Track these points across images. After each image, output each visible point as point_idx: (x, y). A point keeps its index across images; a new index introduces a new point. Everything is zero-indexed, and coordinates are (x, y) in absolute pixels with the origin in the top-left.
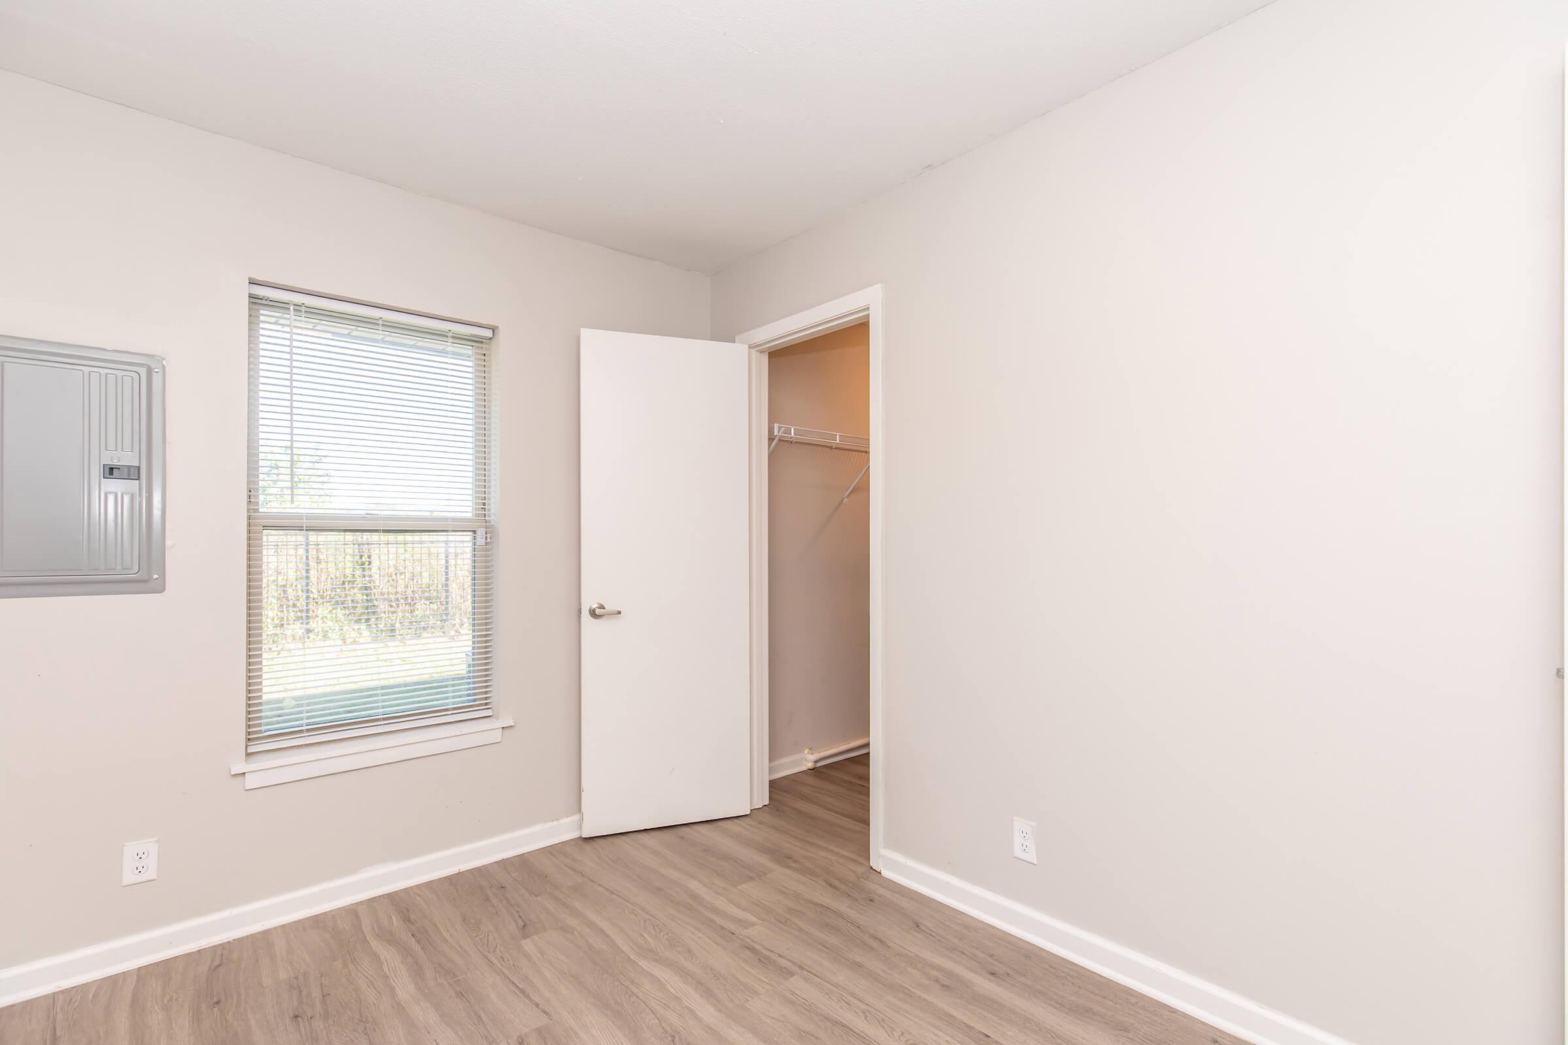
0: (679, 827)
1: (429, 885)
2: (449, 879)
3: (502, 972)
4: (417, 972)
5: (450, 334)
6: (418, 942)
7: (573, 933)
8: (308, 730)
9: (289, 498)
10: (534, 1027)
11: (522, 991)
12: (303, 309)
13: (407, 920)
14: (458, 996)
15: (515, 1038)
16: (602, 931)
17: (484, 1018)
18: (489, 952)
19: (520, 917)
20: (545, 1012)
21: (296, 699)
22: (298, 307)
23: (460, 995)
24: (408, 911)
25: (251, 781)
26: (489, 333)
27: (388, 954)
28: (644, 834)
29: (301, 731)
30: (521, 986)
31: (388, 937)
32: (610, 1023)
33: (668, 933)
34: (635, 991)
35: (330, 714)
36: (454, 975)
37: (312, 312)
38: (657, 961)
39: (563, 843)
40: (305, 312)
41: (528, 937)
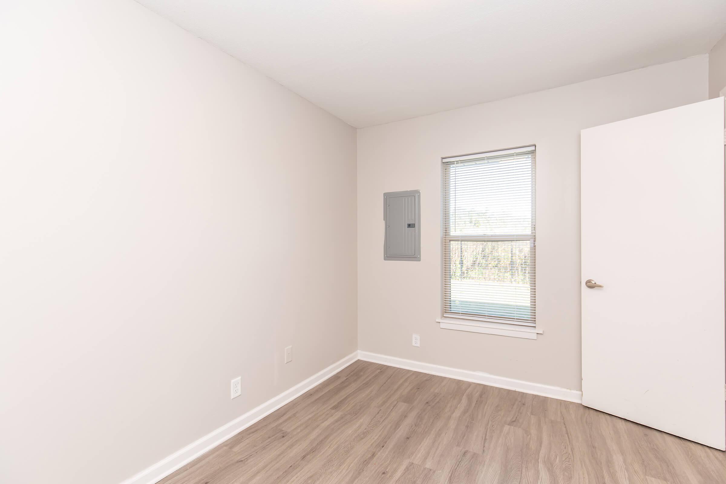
0: (653, 430)
1: (500, 389)
2: (509, 391)
3: (487, 430)
4: (465, 412)
5: (515, 154)
6: (476, 404)
7: (528, 435)
8: (462, 313)
9: (454, 230)
10: (475, 452)
11: (485, 439)
12: (459, 162)
13: (481, 396)
14: (466, 426)
15: (465, 450)
16: (541, 443)
17: (465, 438)
18: (491, 421)
19: (517, 417)
20: (484, 451)
21: (460, 301)
22: (457, 162)
23: (467, 427)
24: (484, 393)
25: (442, 326)
26: (533, 148)
27: (464, 401)
28: (623, 421)
29: (459, 313)
30: (487, 438)
31: (470, 398)
32: (499, 472)
33: (570, 465)
34: (524, 470)
35: (472, 310)
36: (473, 420)
37: (462, 162)
38: (549, 469)
39: (572, 403)
40: (461, 163)
41: (510, 425)
